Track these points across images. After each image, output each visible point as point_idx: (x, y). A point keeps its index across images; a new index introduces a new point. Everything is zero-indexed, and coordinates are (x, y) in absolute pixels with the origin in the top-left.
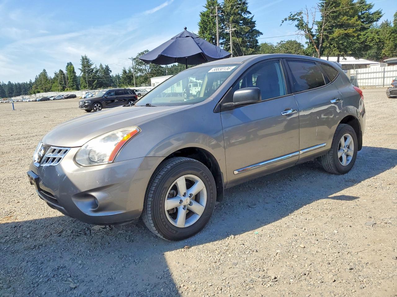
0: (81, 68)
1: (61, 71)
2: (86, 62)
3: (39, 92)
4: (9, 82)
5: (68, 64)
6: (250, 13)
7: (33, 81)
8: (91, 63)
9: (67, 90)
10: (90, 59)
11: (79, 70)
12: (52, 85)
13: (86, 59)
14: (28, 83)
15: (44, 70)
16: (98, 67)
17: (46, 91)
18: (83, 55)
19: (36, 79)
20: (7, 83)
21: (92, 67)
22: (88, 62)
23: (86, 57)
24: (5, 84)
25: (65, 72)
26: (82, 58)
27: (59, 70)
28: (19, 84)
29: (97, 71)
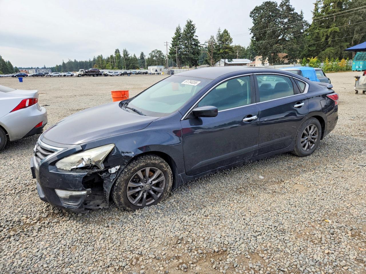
1: (112, 56)
2: (126, 53)
4: (75, 60)
5: (116, 50)
7: (92, 60)
9: (115, 69)
10: (128, 51)
13: (126, 51)
14: (88, 61)
16: (133, 56)
18: (124, 49)
20: (73, 61)
21: (129, 56)
22: (127, 53)
24: (72, 62)
25: (114, 55)
29: (132, 59)
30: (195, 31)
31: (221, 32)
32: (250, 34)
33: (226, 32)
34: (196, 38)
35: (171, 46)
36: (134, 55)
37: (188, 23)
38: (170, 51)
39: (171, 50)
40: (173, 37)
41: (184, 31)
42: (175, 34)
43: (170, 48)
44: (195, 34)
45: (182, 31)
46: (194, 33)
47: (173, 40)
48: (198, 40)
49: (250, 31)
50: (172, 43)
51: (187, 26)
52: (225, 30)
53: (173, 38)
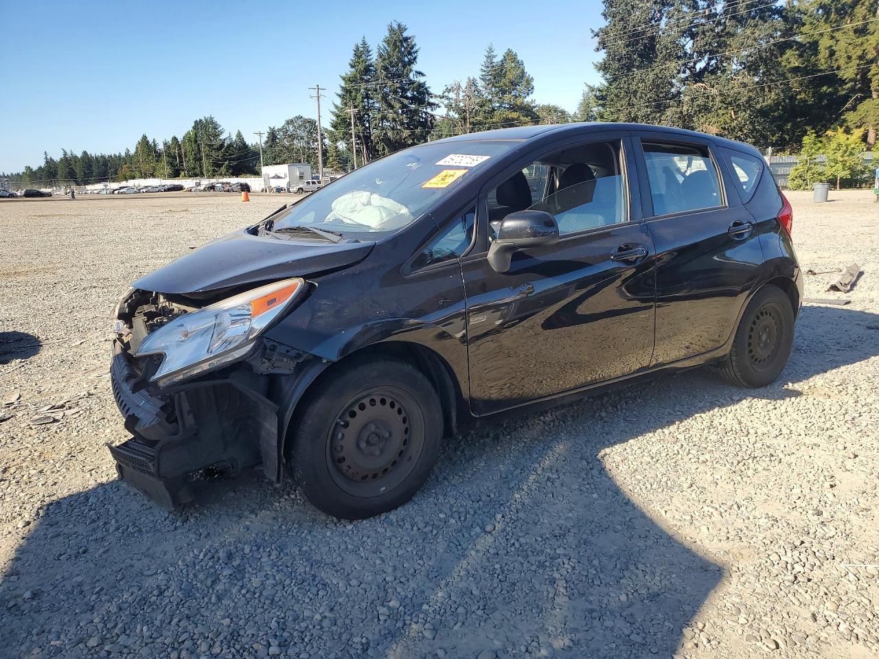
1: (175, 139)
2: (212, 128)
3: (134, 178)
6: (423, 75)
7: (132, 152)
10: (218, 123)
13: (212, 123)
14: (123, 154)
17: (144, 176)
18: (207, 116)
22: (215, 128)
27: (173, 136)
28: (103, 157)
29: (230, 145)
30: (415, 58)
31: (498, 60)
32: (598, 50)
33: (510, 56)
34: (421, 79)
35: (338, 102)
36: (239, 135)
37: (392, 30)
38: (334, 118)
39: (338, 116)
40: (344, 75)
41: (381, 56)
42: (352, 66)
43: (336, 107)
44: (415, 67)
45: (374, 57)
46: (411, 62)
47: (343, 84)
48: (427, 86)
49: (597, 39)
50: (340, 92)
51: (388, 42)
52: (509, 53)
53: (344, 79)
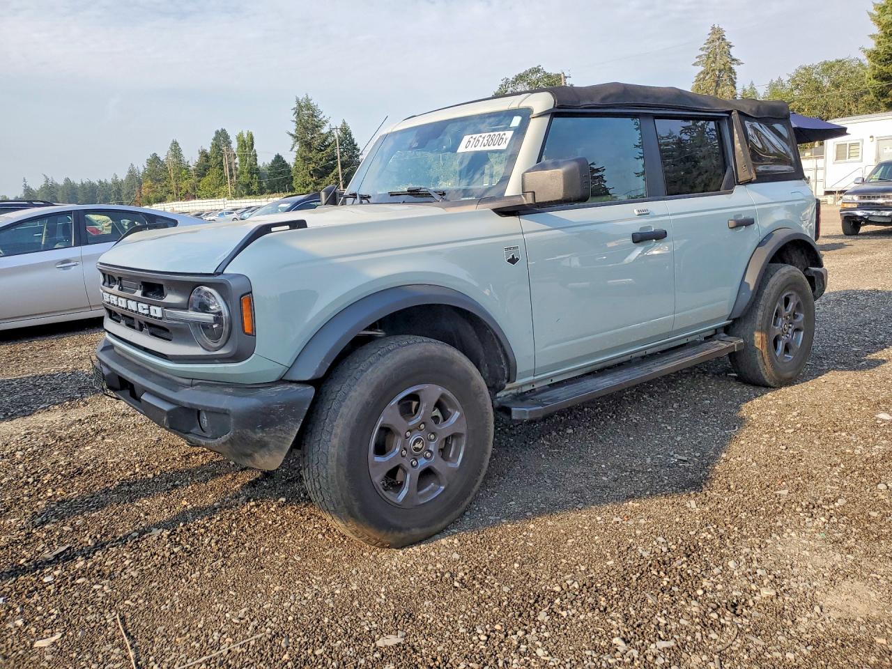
0: (294, 133)
8: (321, 117)
11: (291, 137)
12: (199, 181)
15: (175, 144)
19: (130, 172)
23: (308, 100)
26: (296, 106)
